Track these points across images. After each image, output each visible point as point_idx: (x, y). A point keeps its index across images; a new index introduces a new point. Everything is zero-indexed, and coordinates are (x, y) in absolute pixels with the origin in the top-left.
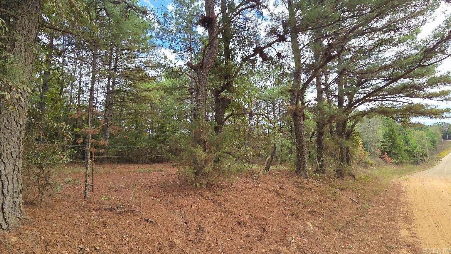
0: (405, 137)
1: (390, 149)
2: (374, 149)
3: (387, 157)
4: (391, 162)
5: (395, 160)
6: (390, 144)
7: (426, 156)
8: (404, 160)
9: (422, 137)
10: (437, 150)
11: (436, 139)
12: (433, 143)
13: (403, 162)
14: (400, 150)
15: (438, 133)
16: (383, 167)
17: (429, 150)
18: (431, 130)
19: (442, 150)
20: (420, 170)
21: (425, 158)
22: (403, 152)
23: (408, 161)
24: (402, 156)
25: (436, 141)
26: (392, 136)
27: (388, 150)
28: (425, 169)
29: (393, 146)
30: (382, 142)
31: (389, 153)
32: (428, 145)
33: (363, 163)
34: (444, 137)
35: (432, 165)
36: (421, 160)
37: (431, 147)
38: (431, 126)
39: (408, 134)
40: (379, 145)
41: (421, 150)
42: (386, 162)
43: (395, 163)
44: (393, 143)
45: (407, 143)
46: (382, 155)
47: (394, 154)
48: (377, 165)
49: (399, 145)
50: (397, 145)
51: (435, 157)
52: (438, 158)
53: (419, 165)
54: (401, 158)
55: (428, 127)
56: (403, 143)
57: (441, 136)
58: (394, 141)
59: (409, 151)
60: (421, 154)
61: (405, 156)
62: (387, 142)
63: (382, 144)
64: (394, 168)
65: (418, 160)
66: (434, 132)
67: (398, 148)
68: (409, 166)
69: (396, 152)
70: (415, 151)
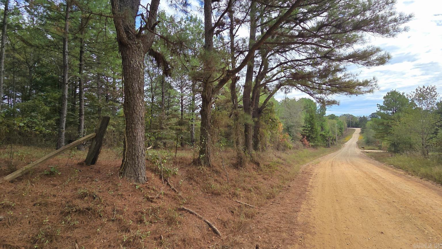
0: (322, 124)
1: (309, 133)
2: (297, 133)
3: (306, 141)
4: (309, 145)
5: (312, 144)
6: (309, 129)
7: (335, 140)
8: (319, 144)
9: (333, 124)
10: (342, 136)
11: (343, 127)
12: (340, 130)
14: (317, 135)
15: (345, 122)
16: (302, 150)
17: (337, 135)
18: (340, 120)
19: (346, 136)
20: (330, 152)
21: (334, 142)
22: (319, 137)
23: (322, 145)
24: (317, 140)
26: (312, 122)
27: (308, 135)
28: (334, 151)
29: (312, 131)
30: (304, 127)
31: (308, 137)
32: (337, 131)
33: (282, 147)
34: (349, 126)
35: (339, 148)
36: (331, 143)
37: (339, 133)
38: (340, 116)
39: (324, 121)
40: (301, 129)
41: (332, 135)
42: (305, 145)
43: (312, 146)
44: (312, 128)
45: (322, 129)
46: (302, 139)
47: (312, 138)
48: (296, 148)
49: (316, 130)
50: (314, 129)
51: (341, 141)
52: (343, 142)
53: (330, 147)
54: (316, 142)
55: (338, 116)
56: (319, 129)
57: (346, 125)
58: (313, 126)
59: (323, 136)
60: (332, 138)
61: (320, 140)
62: (308, 127)
63: (303, 129)
64: (311, 151)
65: (329, 144)
66: (342, 121)
67: (316, 133)
68: (322, 148)
69: (314, 136)
70: (328, 135)
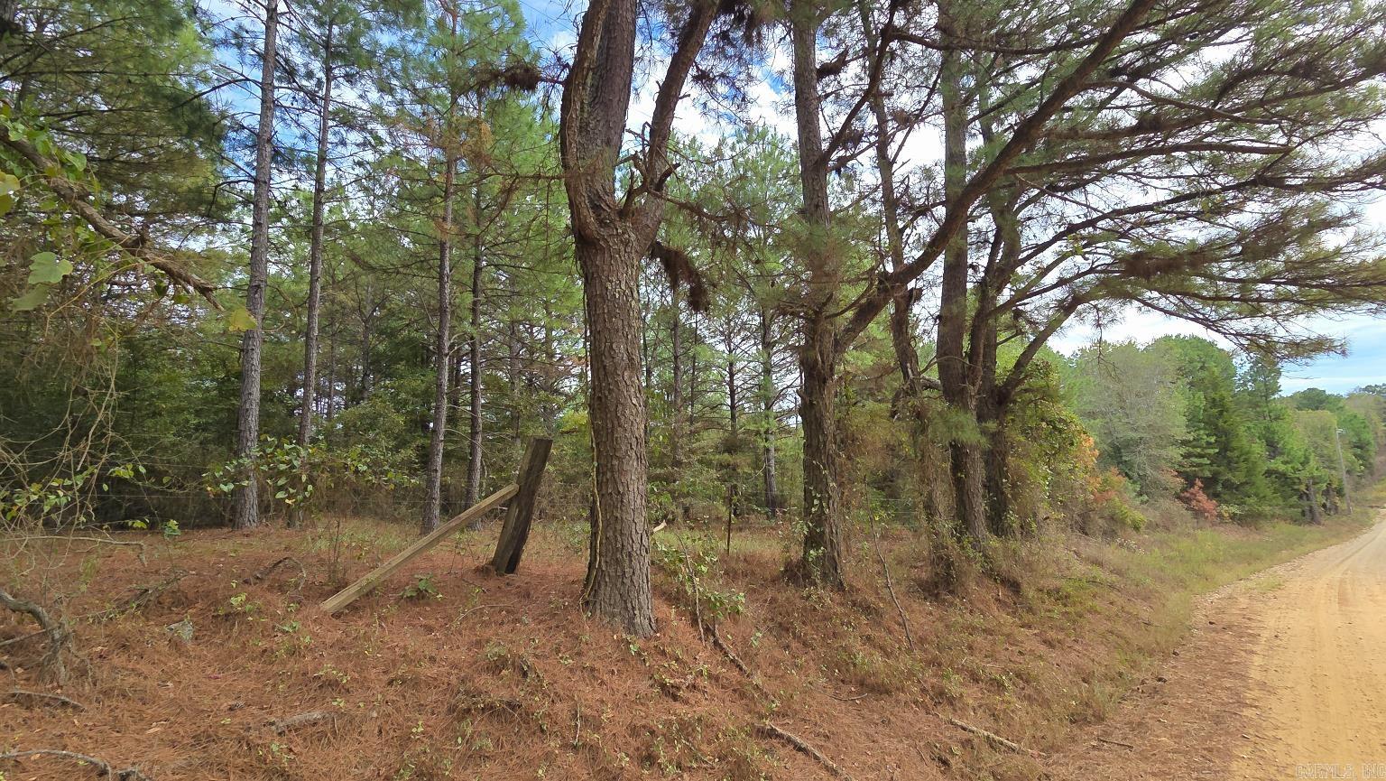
0: (1267, 428)
1: (1215, 468)
2: (1157, 468)
3: (1202, 497)
4: (1220, 515)
5: (1234, 509)
6: (1211, 451)
7: (1340, 492)
8: (1267, 509)
9: (1323, 429)
10: (1372, 474)
11: (1368, 436)
12: (1359, 451)
13: (1260, 515)
14: (1250, 472)
15: (1375, 418)
16: (1188, 535)
17: (1348, 472)
18: (1350, 409)
20: (1323, 542)
21: (1337, 499)
22: (1261, 481)
23: (1278, 511)
24: (1256, 495)
25: (1369, 443)
26: (1220, 423)
27: (1208, 474)
28: (1339, 537)
29: (1225, 457)
30: (1184, 443)
31: (1210, 484)
32: (1344, 456)
33: (1100, 522)
35: (1363, 524)
36: (1324, 506)
37: (1352, 463)
38: (1351, 396)
39: (1277, 418)
40: (1176, 453)
41: (1324, 473)
42: (1198, 513)
43: (1233, 517)
44: (1225, 448)
45: (1273, 448)
46: (1184, 490)
47: (1228, 485)
48: (1166, 525)
49: (1246, 456)
50: (1236, 453)
51: (1369, 497)
52: (1378, 499)
53: (1319, 524)
54: (1252, 500)
55: (1339, 398)
56: (1259, 449)
58: (1229, 441)
59: (1282, 476)
60: (1324, 486)
61: (1269, 492)
62: (1203, 442)
63: (1183, 450)
64: (1232, 537)
65: (1315, 507)
66: (1361, 416)
67: (1243, 465)
68: (1285, 528)
69: (1237, 478)
70: (1303, 475)
